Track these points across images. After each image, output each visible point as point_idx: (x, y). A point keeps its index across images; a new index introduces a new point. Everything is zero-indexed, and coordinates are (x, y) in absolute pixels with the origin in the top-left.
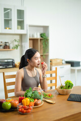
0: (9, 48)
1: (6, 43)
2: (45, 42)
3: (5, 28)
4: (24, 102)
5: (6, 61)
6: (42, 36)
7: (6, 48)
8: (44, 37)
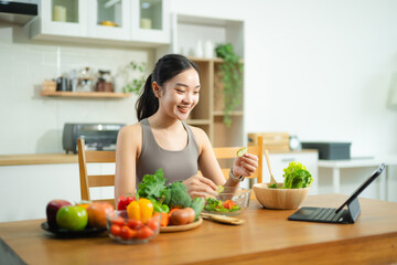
0: (112, 91)
1: (102, 73)
2: (231, 70)
3: (100, 23)
4: (133, 208)
5: (100, 128)
6: (223, 52)
7: (103, 90)
8: (228, 57)
